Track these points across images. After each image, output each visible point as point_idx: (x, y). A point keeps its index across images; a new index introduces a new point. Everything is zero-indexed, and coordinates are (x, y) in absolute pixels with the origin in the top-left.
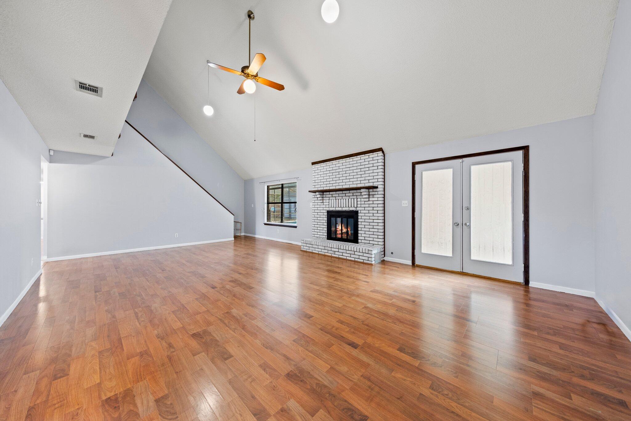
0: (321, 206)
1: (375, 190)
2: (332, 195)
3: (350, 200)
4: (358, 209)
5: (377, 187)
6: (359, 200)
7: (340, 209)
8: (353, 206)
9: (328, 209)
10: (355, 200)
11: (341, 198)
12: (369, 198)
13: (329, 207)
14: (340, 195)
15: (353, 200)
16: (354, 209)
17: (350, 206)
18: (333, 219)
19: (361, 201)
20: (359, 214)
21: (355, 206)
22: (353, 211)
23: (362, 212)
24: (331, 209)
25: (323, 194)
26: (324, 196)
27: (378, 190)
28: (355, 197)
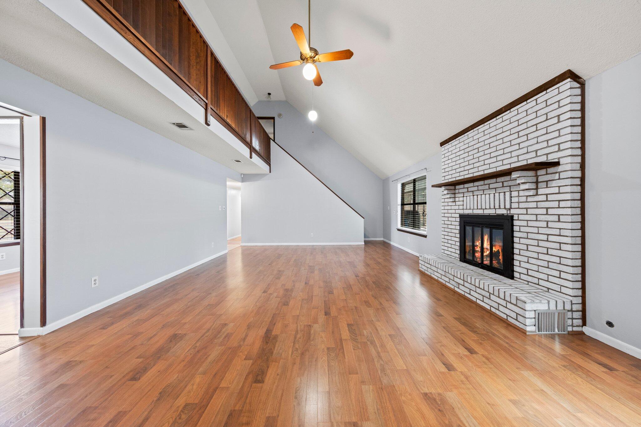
0: (453, 207)
1: (551, 170)
2: (468, 188)
3: (497, 195)
4: (513, 212)
5: (557, 164)
6: (514, 194)
7: (480, 212)
8: (502, 206)
9: (461, 212)
10: (508, 194)
11: (481, 192)
12: (537, 189)
13: (463, 209)
14: (480, 188)
15: (502, 194)
16: (504, 212)
17: (497, 206)
18: (469, 229)
19: (519, 196)
20: (515, 223)
21: (508, 206)
22: (503, 215)
23: (521, 217)
24: (467, 212)
25: (455, 188)
26: (457, 191)
27: (560, 168)
28: (507, 189)
